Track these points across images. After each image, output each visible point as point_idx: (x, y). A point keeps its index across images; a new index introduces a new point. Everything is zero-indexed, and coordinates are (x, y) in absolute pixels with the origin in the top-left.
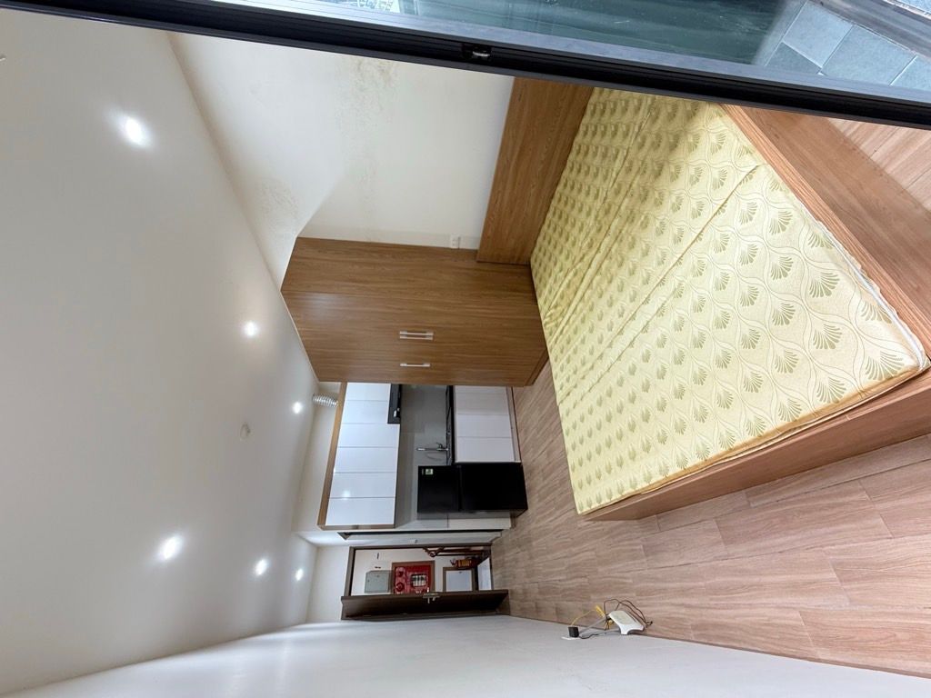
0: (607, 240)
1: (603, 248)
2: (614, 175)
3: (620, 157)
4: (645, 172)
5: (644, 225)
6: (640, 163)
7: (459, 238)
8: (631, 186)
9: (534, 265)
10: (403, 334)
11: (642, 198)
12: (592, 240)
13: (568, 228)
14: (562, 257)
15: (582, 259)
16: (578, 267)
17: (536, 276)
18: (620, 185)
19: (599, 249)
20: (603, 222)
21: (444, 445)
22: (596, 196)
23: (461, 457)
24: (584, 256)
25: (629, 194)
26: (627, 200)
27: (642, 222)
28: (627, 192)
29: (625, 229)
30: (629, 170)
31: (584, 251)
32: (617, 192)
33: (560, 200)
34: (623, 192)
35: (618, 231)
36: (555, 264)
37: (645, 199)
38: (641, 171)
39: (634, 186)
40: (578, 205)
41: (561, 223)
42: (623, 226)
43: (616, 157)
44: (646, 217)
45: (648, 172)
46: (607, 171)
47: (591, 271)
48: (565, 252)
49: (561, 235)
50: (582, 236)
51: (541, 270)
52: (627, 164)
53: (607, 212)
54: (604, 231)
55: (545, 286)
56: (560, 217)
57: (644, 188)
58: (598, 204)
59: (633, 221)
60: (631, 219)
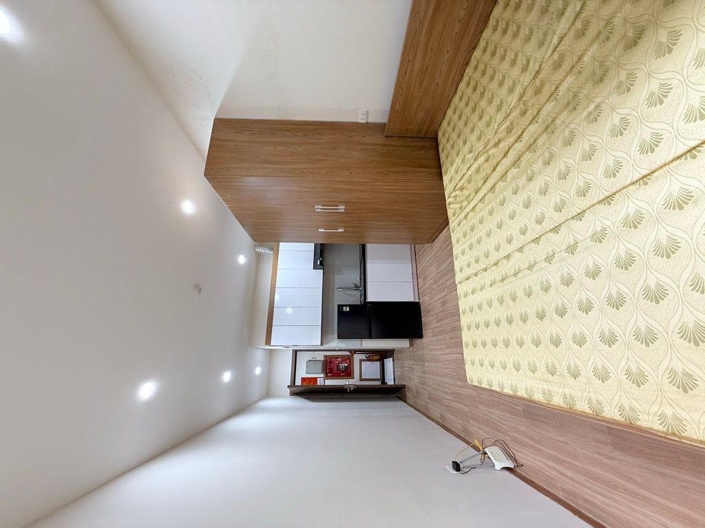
0: (532, 128)
1: (526, 137)
2: (555, 41)
3: (570, 14)
4: (608, 38)
5: (592, 117)
6: (602, 24)
7: (368, 112)
8: (580, 58)
9: (442, 140)
10: (318, 208)
11: (597, 77)
12: (512, 123)
13: (483, 103)
14: (473, 137)
15: (496, 145)
16: (490, 153)
17: (443, 151)
18: (562, 57)
19: (520, 136)
20: (529, 104)
21: (358, 285)
22: (525, 69)
23: (371, 298)
24: (499, 141)
25: (575, 70)
26: (570, 79)
27: (590, 113)
28: (573, 67)
29: (562, 118)
30: (581, 34)
31: (501, 136)
32: (557, 66)
33: (476, 68)
34: (566, 66)
35: (550, 120)
36: (465, 143)
37: (602, 80)
38: (602, 37)
39: (586, 59)
40: (498, 77)
41: (475, 97)
42: (559, 114)
43: (563, 13)
44: (597, 107)
45: (615, 39)
46: (545, 35)
47: (507, 161)
48: (477, 132)
49: (474, 110)
50: (500, 117)
51: (449, 146)
52: (579, 25)
53: (538, 92)
54: (529, 116)
55: (452, 165)
56: (475, 90)
57: (602, 64)
58: (527, 78)
59: (575, 109)
60: (572, 104)
